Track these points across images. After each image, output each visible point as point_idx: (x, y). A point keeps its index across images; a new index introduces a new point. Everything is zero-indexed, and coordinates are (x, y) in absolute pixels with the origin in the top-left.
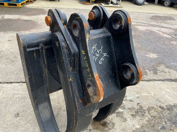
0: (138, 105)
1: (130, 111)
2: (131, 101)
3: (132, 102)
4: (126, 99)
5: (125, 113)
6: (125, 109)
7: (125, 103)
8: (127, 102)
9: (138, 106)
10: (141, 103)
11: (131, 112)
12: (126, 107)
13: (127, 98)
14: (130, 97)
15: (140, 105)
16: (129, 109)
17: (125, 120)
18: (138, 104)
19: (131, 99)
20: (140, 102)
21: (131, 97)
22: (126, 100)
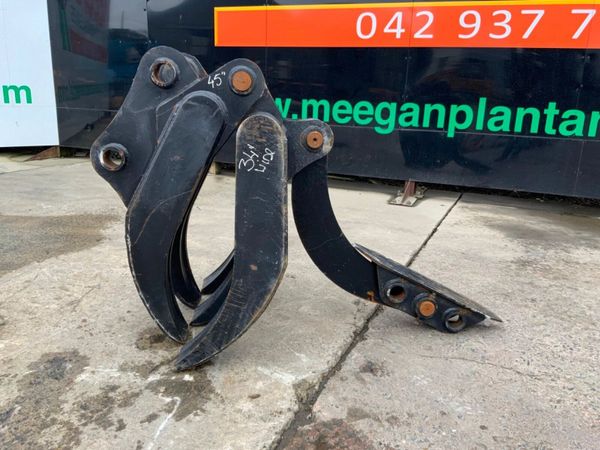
0: (120, 421)
1: (129, 392)
2: (152, 418)
3: (143, 416)
4: (169, 412)
5: (139, 381)
6: (146, 388)
7: (162, 401)
8: (158, 406)
9: (115, 420)
10: (116, 437)
11: (125, 392)
12: (147, 393)
13: (171, 415)
14: (165, 429)
15: (113, 428)
16: (137, 395)
17: (123, 369)
18: (121, 427)
19: (154, 422)
20: (120, 434)
21: (161, 427)
22: (167, 408)
